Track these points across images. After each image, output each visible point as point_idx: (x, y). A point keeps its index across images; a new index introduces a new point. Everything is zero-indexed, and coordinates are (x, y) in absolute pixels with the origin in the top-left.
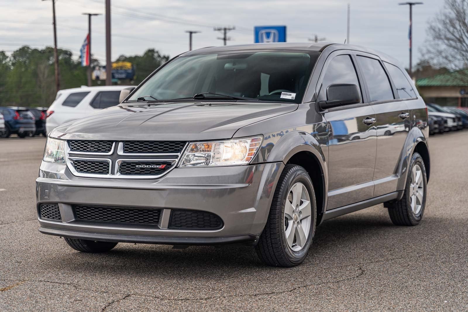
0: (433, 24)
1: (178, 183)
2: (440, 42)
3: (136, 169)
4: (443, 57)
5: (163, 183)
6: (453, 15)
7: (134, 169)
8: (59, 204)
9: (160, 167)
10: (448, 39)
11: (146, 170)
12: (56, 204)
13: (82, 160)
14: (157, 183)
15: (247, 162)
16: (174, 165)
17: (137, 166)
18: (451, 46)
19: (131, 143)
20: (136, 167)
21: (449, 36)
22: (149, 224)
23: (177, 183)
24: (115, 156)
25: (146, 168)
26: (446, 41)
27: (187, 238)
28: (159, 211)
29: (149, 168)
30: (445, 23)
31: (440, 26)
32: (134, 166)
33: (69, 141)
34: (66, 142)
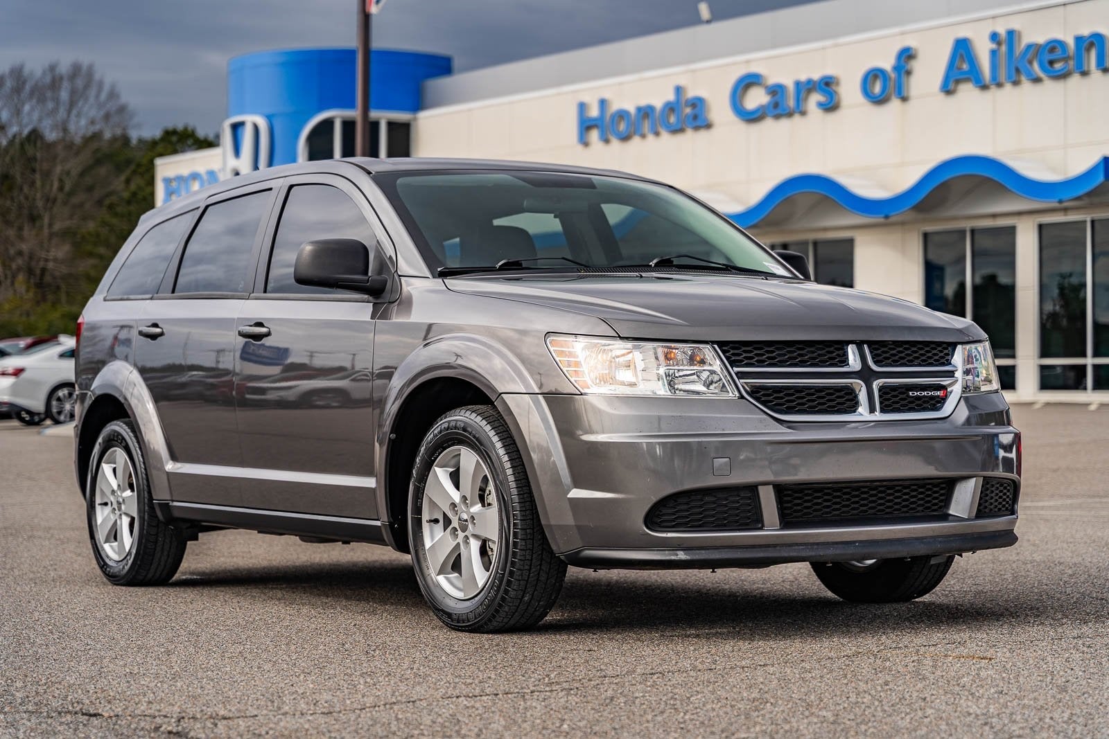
3: (909, 400)
7: (905, 399)
8: (760, 487)
9: (938, 394)
11: (924, 402)
12: (753, 487)
14: (962, 426)
17: (910, 394)
19: (881, 347)
20: (908, 396)
22: (930, 513)
25: (924, 397)
28: (949, 484)
29: (927, 397)
32: (903, 393)
33: (721, 344)
34: (716, 346)
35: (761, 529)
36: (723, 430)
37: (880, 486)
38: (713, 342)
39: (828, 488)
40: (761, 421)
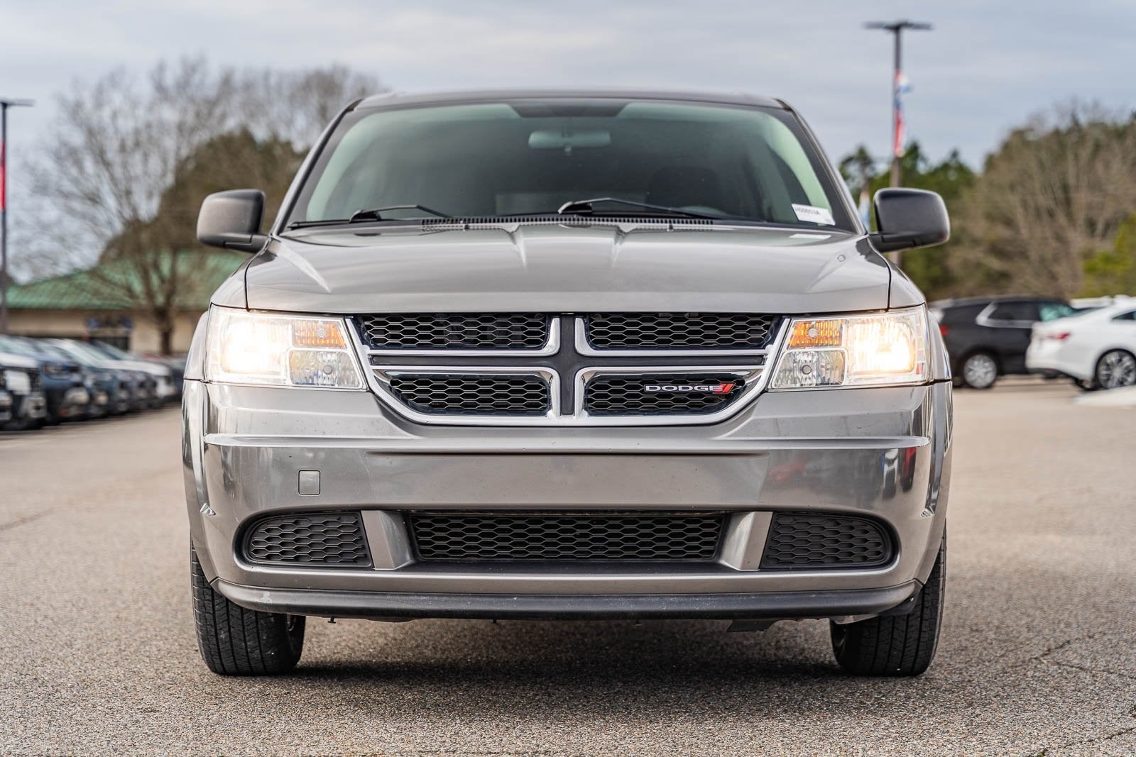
0: (31, 158)
1: (789, 435)
2: (47, 202)
3: (645, 396)
4: (54, 238)
5: (748, 436)
6: (77, 138)
7: (637, 396)
8: (363, 512)
9: (718, 388)
10: (67, 196)
11: (676, 401)
12: (355, 511)
13: (434, 375)
14: (729, 436)
15: (919, 378)
16: (755, 383)
17: (647, 388)
18: (71, 211)
19: (612, 320)
20: (642, 391)
21: (68, 186)
22: (685, 560)
23: (785, 436)
24: (566, 360)
25: (678, 393)
26: (61, 201)
27: (813, 596)
28: (722, 520)
29: (685, 393)
30: (59, 159)
31: (48, 164)
32: (636, 387)
33: (357, 319)
34: (348, 321)
35: (371, 569)
36: (324, 433)
37: (578, 519)
38: (345, 316)
39: (491, 518)
40: (373, 422)
